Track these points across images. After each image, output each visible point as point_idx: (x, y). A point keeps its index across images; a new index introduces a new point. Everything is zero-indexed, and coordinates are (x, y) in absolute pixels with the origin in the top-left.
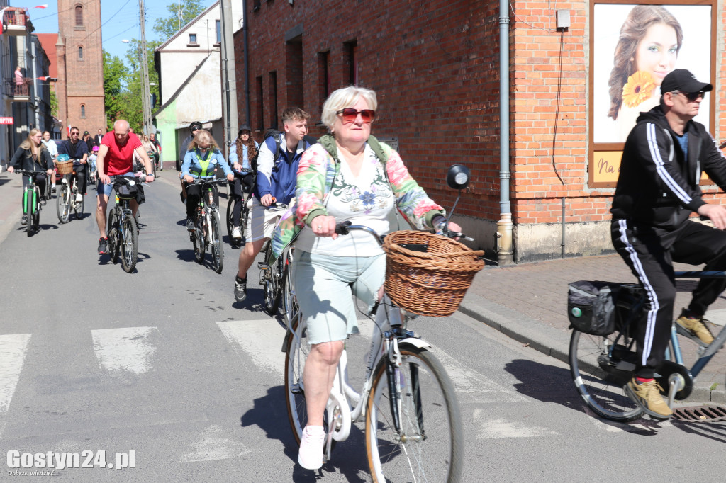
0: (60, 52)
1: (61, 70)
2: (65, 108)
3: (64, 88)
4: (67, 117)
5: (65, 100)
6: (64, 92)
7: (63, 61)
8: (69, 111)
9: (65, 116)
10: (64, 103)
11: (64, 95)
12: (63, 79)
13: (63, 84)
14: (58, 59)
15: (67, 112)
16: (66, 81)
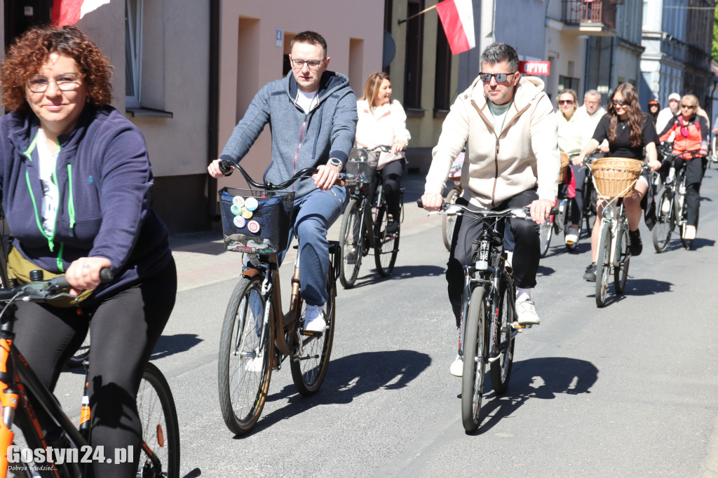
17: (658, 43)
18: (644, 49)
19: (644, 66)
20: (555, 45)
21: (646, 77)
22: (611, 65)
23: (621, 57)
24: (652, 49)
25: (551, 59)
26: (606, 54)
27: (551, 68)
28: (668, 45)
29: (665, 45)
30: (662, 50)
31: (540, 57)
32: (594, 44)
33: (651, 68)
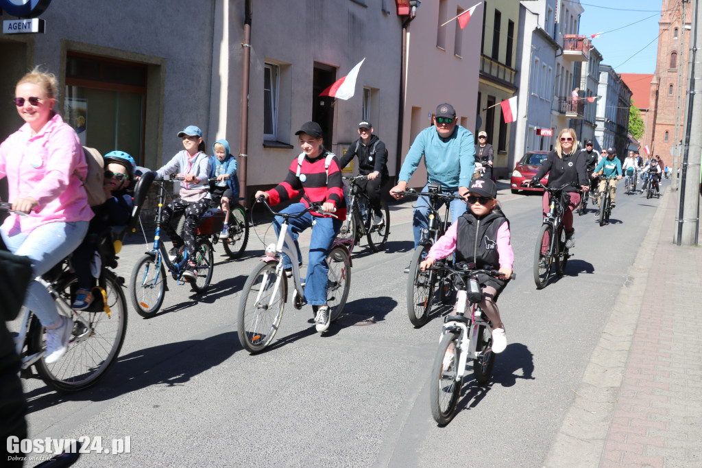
0: (654, 88)
1: (652, 103)
2: (652, 133)
3: (653, 117)
4: (653, 140)
5: (652, 127)
6: (653, 120)
7: (655, 96)
8: (656, 135)
9: (651, 139)
10: (652, 129)
11: (652, 122)
12: (653, 110)
13: (653, 114)
14: (651, 93)
15: (653, 136)
16: (656, 112)
17: (603, 123)
18: (596, 125)
19: (597, 133)
20: (555, 122)
21: (597, 139)
22: (581, 132)
23: (586, 129)
24: (601, 126)
25: (553, 129)
26: (579, 127)
27: (553, 133)
28: (608, 125)
29: (606, 124)
30: (605, 126)
31: (548, 128)
32: (573, 122)
33: (599, 134)
